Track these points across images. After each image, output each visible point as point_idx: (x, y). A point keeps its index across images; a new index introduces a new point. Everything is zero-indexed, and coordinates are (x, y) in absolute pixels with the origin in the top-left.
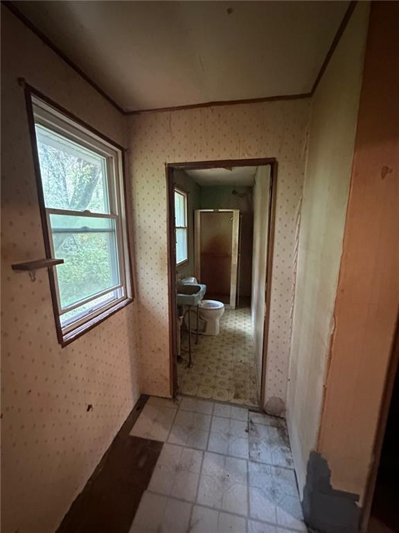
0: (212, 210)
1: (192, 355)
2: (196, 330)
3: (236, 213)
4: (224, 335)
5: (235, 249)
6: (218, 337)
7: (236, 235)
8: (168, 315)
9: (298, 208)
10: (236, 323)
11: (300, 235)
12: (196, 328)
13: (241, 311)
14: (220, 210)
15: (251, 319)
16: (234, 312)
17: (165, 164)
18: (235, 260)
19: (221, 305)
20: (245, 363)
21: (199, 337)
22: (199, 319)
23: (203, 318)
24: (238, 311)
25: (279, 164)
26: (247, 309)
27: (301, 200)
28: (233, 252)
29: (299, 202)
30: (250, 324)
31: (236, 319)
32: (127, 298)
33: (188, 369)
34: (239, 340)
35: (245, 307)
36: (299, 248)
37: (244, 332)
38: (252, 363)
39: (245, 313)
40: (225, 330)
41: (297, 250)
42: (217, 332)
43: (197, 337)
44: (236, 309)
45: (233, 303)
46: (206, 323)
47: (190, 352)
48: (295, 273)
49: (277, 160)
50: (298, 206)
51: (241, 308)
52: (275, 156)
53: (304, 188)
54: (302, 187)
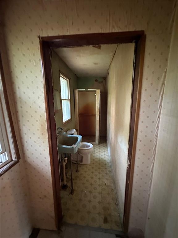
0: (84, 90)
1: (73, 182)
2: (77, 161)
3: (98, 92)
4: (93, 164)
5: (98, 112)
6: (90, 165)
7: (98, 104)
8: (50, 171)
9: (162, 80)
10: (99, 154)
11: (163, 104)
12: (76, 160)
13: (102, 146)
14: (89, 90)
15: (108, 150)
16: (98, 147)
17: (39, 37)
18: (98, 118)
19: (91, 145)
20: (108, 186)
21: (78, 165)
22: (78, 155)
23: (81, 154)
24: (100, 145)
25: (147, 36)
26: (105, 144)
27: (166, 73)
28: (97, 113)
29: (164, 74)
30: (107, 154)
31: (99, 151)
32: (12, 160)
33: (71, 195)
34: (103, 166)
35: (104, 143)
36: (161, 116)
37: (105, 161)
38: (112, 185)
39: (104, 147)
40: (94, 160)
41: (159, 117)
42: (89, 162)
43: (77, 166)
44: (99, 144)
45: (97, 141)
46: (82, 157)
47: (71, 180)
48: (157, 136)
49: (146, 33)
50: (163, 77)
51: (101, 143)
52: (143, 29)
53: (169, 61)
54: (167, 60)
